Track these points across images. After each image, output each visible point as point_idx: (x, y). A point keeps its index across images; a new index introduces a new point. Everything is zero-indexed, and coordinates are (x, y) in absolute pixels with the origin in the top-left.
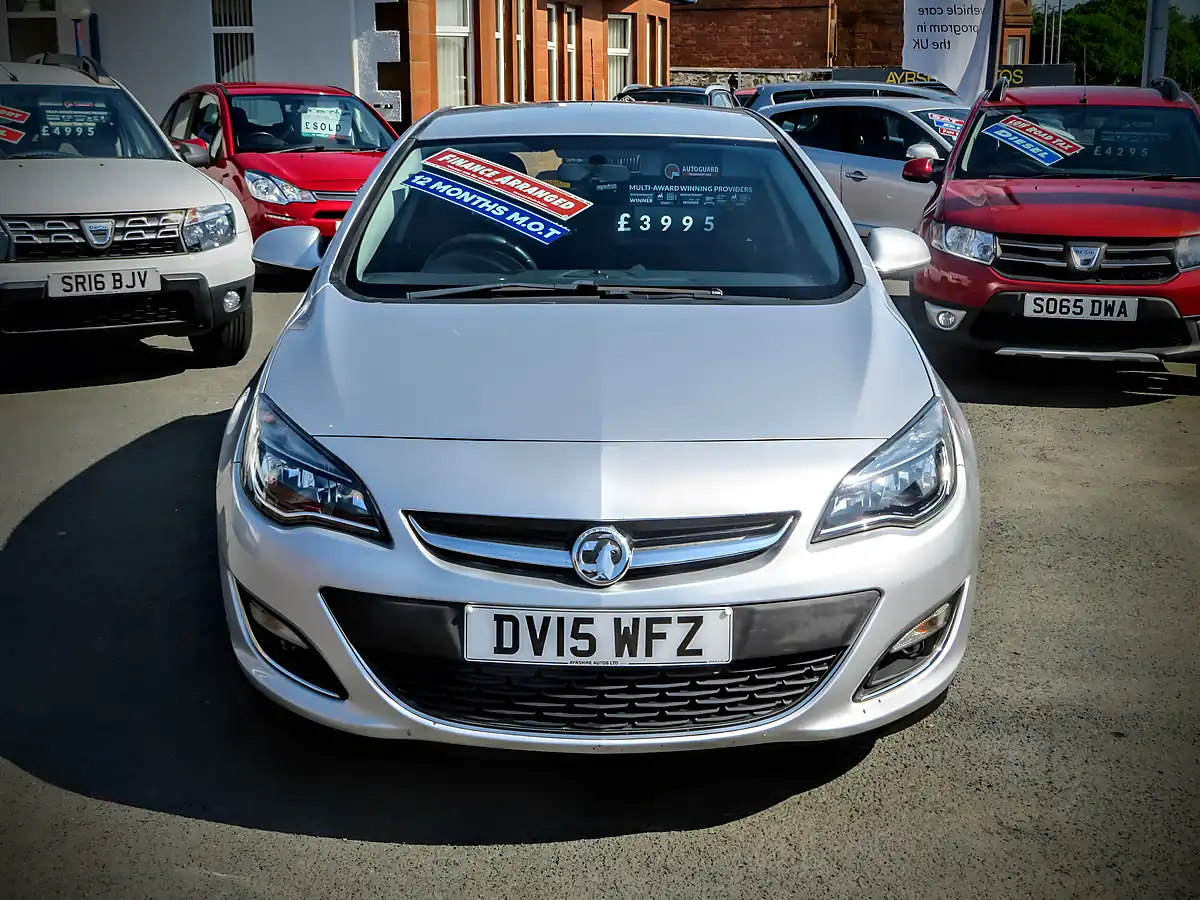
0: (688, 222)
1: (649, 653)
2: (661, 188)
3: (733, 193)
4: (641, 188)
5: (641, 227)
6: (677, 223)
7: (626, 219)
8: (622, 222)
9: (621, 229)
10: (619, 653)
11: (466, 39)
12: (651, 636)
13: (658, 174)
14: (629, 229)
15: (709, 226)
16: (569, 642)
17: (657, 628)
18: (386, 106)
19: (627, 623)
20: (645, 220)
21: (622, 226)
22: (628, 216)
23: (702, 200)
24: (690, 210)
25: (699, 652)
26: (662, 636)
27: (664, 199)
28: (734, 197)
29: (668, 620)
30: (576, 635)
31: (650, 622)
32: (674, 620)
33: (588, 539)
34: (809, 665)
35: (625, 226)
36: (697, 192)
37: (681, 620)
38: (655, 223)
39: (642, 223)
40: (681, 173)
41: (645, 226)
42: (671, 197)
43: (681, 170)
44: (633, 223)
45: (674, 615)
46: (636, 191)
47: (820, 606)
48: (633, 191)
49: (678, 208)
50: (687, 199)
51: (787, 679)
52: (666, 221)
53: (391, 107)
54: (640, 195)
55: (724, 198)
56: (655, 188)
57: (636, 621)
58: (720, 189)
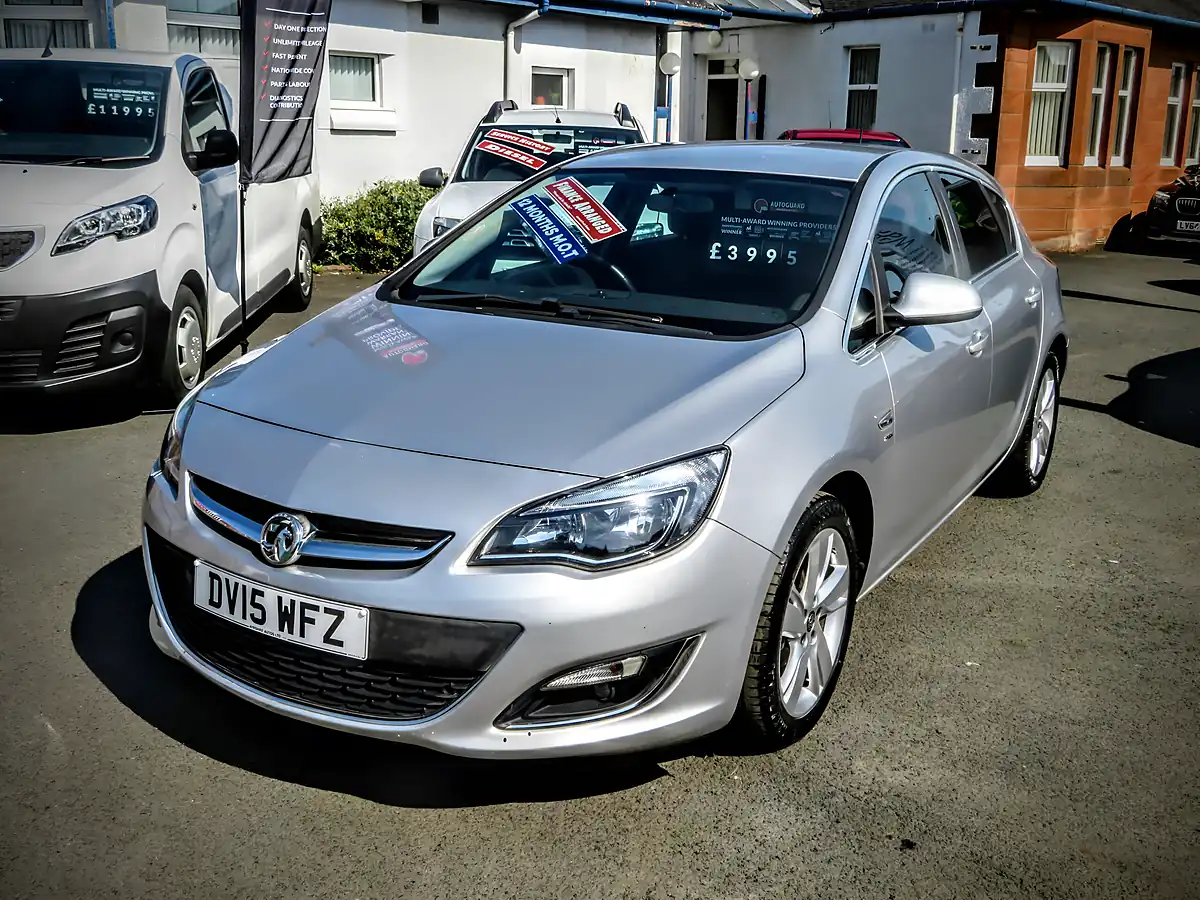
0: (772, 255)
1: (302, 634)
2: (750, 221)
3: (817, 230)
4: (731, 220)
5: (729, 257)
6: (762, 257)
7: (717, 248)
8: (714, 251)
9: (713, 257)
10: (281, 629)
11: (1063, 94)
12: (304, 620)
13: (749, 207)
14: (720, 258)
15: (791, 260)
16: (250, 609)
17: (309, 613)
18: (973, 152)
19: (286, 603)
20: (733, 250)
21: (713, 254)
22: (719, 245)
23: (787, 234)
24: (774, 243)
25: (340, 644)
26: (312, 621)
27: (752, 232)
28: (818, 234)
29: (316, 608)
30: (254, 604)
31: (304, 606)
32: (322, 610)
33: (273, 521)
34: (450, 682)
35: (717, 255)
36: (783, 227)
37: (327, 610)
38: (742, 254)
39: (730, 253)
40: (769, 208)
41: (733, 256)
42: (758, 230)
43: (769, 204)
44: (723, 252)
45: (322, 604)
46: (728, 223)
47: (451, 627)
48: (724, 223)
49: (763, 242)
50: (773, 233)
51: (428, 688)
52: (752, 253)
53: (979, 152)
54: (730, 225)
55: (808, 235)
56: (745, 221)
57: (293, 603)
58: (805, 225)
